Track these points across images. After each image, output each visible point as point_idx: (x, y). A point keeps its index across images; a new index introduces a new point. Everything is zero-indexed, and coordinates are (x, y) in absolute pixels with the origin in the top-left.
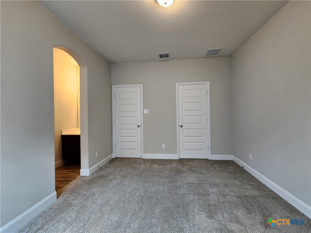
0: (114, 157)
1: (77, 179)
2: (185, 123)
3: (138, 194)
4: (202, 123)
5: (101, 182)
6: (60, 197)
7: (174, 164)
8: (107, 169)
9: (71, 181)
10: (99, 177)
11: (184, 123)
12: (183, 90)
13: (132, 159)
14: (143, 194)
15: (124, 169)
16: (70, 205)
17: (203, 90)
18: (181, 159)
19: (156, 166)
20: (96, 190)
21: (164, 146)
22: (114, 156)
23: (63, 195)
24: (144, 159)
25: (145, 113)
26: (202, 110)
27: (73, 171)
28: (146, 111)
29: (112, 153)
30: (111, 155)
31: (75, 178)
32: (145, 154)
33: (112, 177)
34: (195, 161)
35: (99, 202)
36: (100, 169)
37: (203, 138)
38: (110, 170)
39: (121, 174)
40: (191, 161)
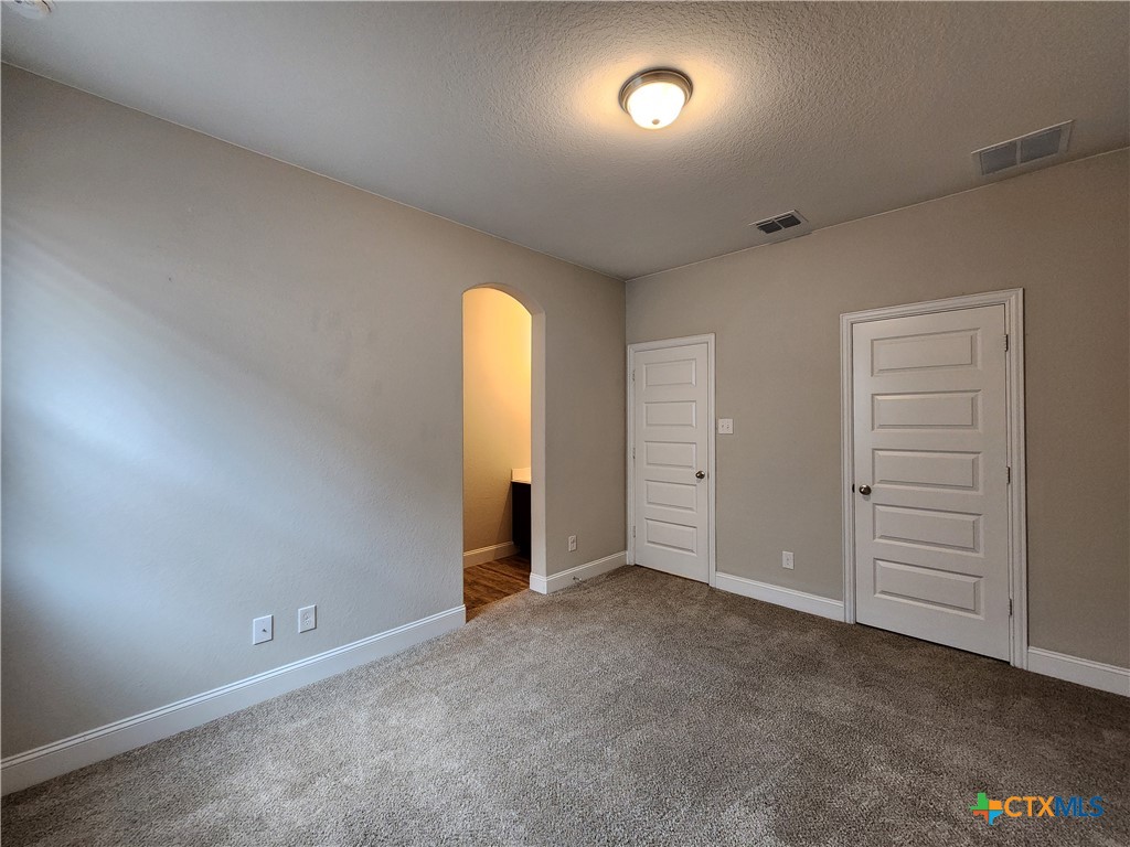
0: (630, 561)
1: (519, 595)
2: (881, 482)
3: (620, 677)
4: (973, 487)
5: (560, 617)
6: (473, 621)
7: (811, 637)
8: (592, 589)
9: (509, 595)
10: (562, 603)
11: (877, 480)
12: (872, 341)
13: (679, 580)
14: (632, 683)
15: (633, 602)
16: (479, 641)
17: (979, 332)
18: (858, 627)
19: (735, 623)
20: (538, 631)
21: (788, 558)
22: (630, 558)
23: (479, 618)
24: (713, 591)
25: (720, 431)
26: (973, 425)
27: (521, 575)
28: (727, 426)
29: (625, 548)
30: (622, 554)
31: (517, 591)
32: (719, 574)
33: (588, 614)
34: (928, 650)
35: (529, 659)
36: (579, 585)
37: (981, 555)
38: (597, 595)
39: (616, 613)
40: (900, 648)
